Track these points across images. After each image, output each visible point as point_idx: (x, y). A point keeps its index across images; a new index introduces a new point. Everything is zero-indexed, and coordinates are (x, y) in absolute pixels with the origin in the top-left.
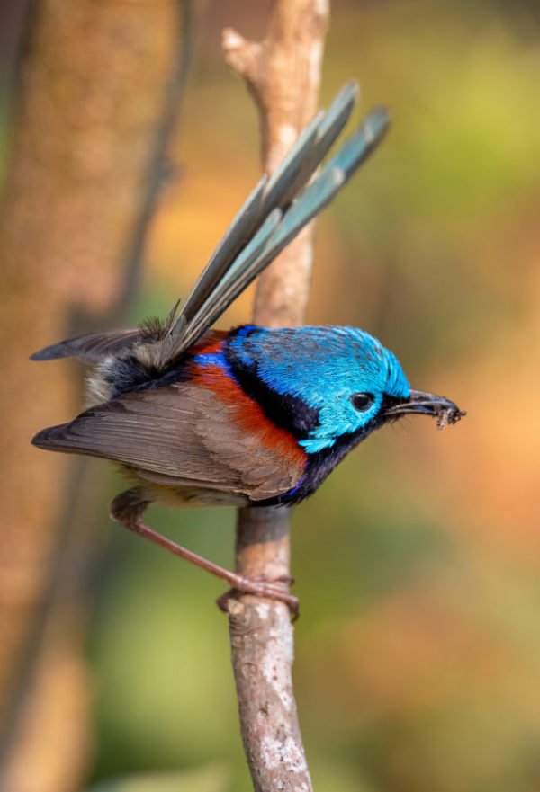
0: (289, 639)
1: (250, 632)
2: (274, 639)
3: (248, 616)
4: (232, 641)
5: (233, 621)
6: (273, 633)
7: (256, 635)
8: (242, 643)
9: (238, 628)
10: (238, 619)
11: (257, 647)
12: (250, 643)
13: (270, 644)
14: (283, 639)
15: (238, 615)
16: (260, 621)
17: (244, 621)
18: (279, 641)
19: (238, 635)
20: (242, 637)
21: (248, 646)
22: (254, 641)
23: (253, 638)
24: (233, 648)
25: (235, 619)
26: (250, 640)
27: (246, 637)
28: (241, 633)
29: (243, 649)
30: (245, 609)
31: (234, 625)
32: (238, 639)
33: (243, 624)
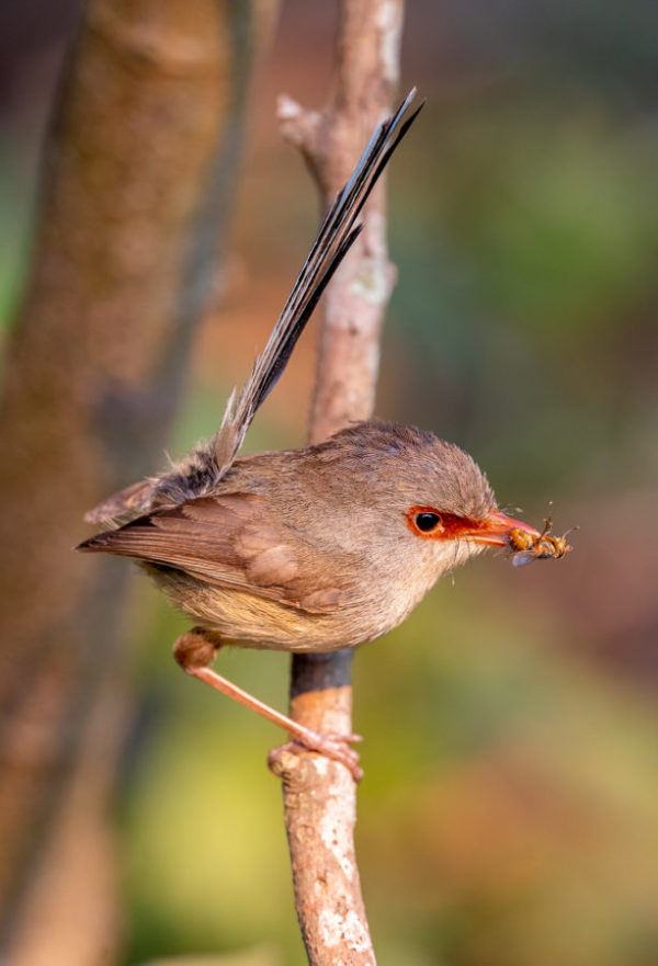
0: (351, 798)
1: (306, 789)
2: (334, 797)
3: (304, 771)
4: (285, 800)
5: (286, 776)
6: (332, 791)
7: (313, 793)
8: (298, 802)
9: (292, 784)
10: (293, 774)
11: (315, 806)
12: (306, 802)
13: (330, 803)
14: (344, 798)
15: (294, 769)
16: (318, 777)
17: (300, 777)
18: (339, 799)
19: (293, 793)
20: (298, 795)
21: (303, 805)
22: (310, 800)
23: (309, 796)
24: (286, 807)
25: (289, 774)
26: (306, 798)
27: (301, 795)
28: (295, 790)
29: (298, 808)
30: (301, 762)
31: (286, 779)
32: (293, 797)
33: (298, 780)
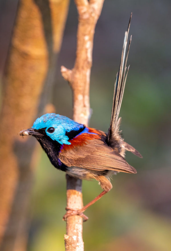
0: (83, 246)
1: (71, 244)
2: (78, 246)
3: (70, 239)
4: (65, 247)
5: (66, 241)
6: (78, 244)
7: (73, 245)
8: (69, 248)
9: (67, 243)
10: (67, 240)
11: (73, 248)
12: (71, 247)
13: (77, 248)
14: (81, 246)
15: (68, 239)
16: (74, 241)
17: (69, 241)
18: (79, 247)
19: (67, 245)
20: (69, 246)
21: (70, 248)
22: (72, 247)
23: (72, 246)
24: (66, 249)
25: (66, 240)
26: (71, 246)
27: (70, 246)
28: (68, 244)
29: (69, 249)
30: (69, 237)
31: (66, 242)
32: (68, 246)
33: (68, 242)
